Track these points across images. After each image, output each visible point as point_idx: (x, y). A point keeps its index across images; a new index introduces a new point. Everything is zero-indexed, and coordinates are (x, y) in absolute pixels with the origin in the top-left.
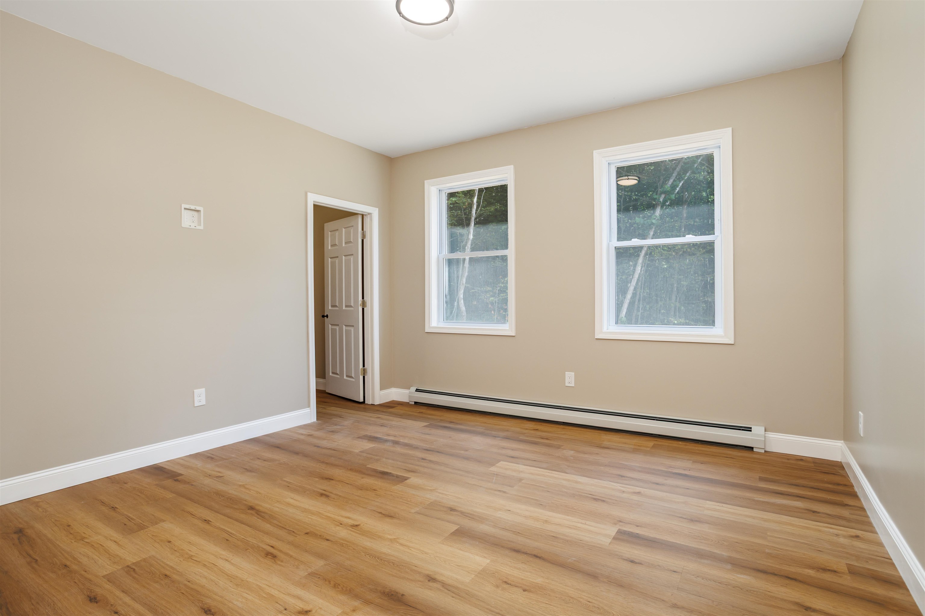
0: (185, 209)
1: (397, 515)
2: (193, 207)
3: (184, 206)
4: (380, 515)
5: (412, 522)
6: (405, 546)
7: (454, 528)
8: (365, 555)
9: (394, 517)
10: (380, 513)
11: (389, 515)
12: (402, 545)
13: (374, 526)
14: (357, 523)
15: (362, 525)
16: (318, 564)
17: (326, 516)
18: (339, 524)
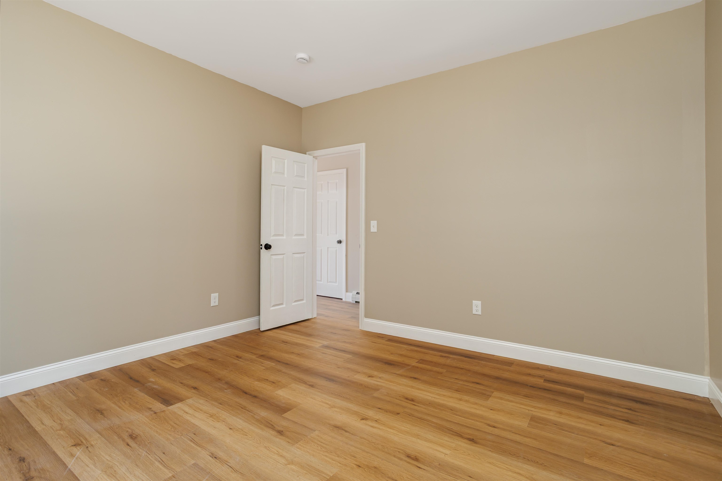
1: (331, 428)
4: (346, 429)
5: (318, 421)
6: (325, 403)
7: (286, 415)
8: (350, 398)
9: (334, 426)
10: (346, 431)
11: (338, 429)
12: (328, 404)
13: (349, 418)
14: (363, 421)
15: (359, 419)
16: (376, 394)
17: (393, 429)
18: (378, 421)
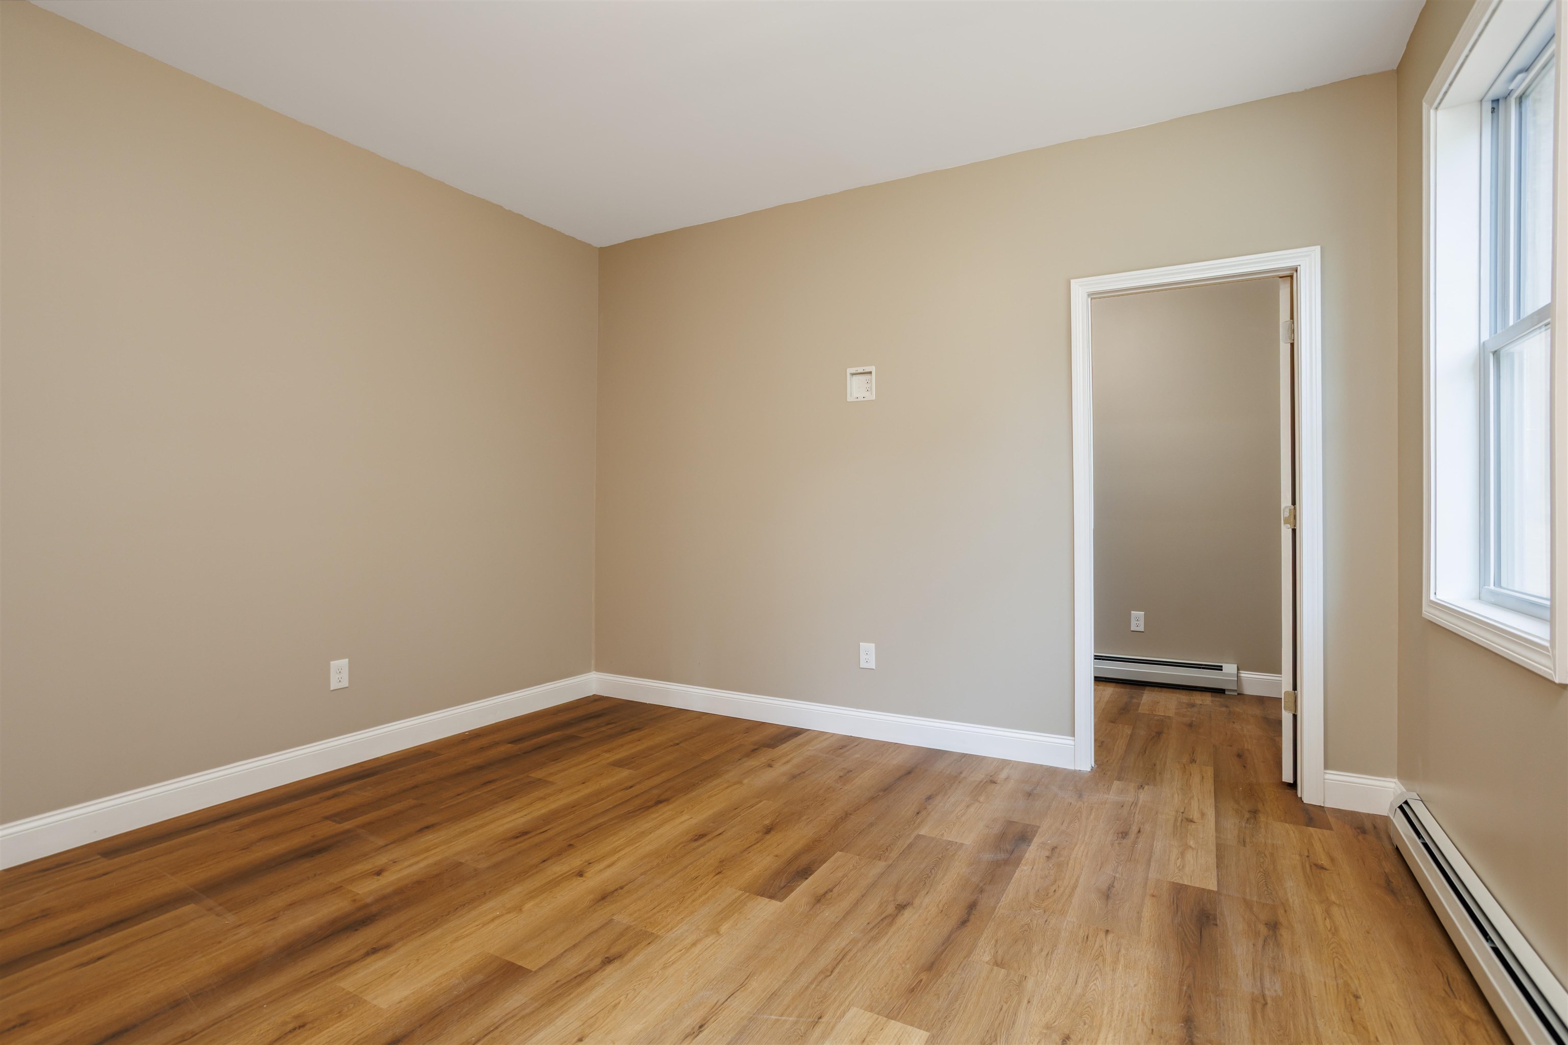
0: (853, 374)
2: (860, 370)
3: (850, 370)
